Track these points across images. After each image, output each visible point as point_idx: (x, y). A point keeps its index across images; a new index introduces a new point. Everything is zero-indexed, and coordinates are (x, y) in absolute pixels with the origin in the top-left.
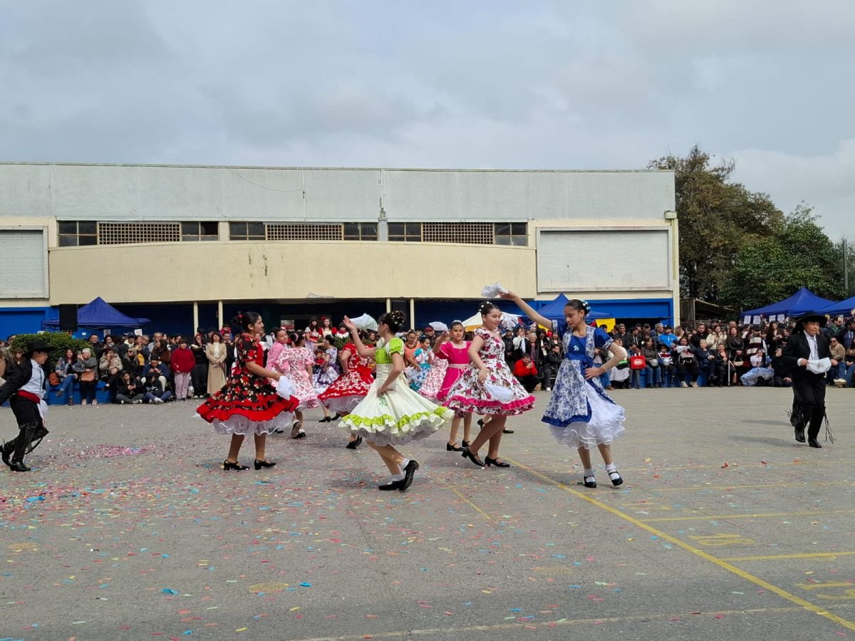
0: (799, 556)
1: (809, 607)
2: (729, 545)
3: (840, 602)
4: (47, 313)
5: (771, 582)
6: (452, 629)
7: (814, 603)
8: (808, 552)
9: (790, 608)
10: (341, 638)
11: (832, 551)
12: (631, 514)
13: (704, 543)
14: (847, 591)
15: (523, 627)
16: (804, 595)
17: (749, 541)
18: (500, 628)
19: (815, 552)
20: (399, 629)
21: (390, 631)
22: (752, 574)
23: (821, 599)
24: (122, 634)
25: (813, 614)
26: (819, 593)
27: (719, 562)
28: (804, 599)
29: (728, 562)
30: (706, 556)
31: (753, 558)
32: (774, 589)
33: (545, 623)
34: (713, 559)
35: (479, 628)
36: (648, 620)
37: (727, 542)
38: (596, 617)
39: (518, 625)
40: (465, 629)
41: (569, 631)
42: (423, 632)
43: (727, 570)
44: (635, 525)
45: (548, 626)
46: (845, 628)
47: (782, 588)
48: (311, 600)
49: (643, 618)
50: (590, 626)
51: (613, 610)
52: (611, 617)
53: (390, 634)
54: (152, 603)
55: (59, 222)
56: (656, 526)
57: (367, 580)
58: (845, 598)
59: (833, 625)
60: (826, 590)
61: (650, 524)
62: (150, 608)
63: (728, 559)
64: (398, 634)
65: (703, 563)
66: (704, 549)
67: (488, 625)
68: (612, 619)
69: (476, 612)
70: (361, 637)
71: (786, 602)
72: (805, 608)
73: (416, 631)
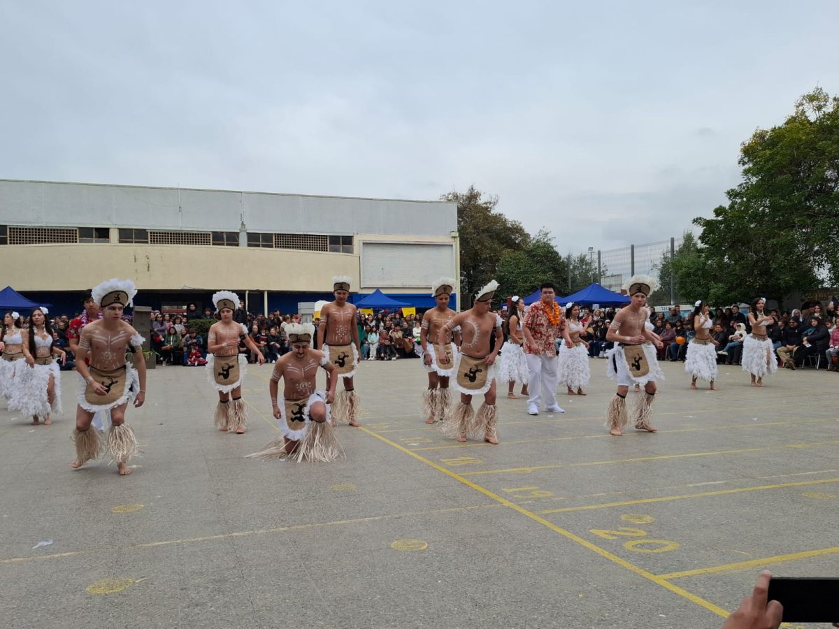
0: (508, 470)
1: (507, 504)
2: (466, 466)
3: (527, 500)
5: (486, 489)
6: (261, 531)
7: (511, 501)
8: (515, 467)
9: (494, 505)
11: (530, 466)
12: (405, 446)
13: (449, 464)
14: (533, 493)
15: (313, 527)
16: (506, 496)
17: (480, 462)
18: (297, 529)
19: (519, 467)
20: (223, 533)
21: (216, 535)
22: (475, 484)
23: (516, 498)
24: (7, 546)
25: (508, 508)
26: (515, 494)
27: (456, 476)
28: (505, 499)
29: (461, 476)
30: (448, 472)
31: (479, 473)
32: (487, 493)
33: (330, 523)
34: (453, 475)
35: (282, 529)
36: (400, 517)
37: (465, 463)
38: (366, 517)
39: (310, 525)
40: (271, 530)
41: (345, 528)
42: (241, 534)
43: (460, 481)
44: (406, 453)
45: (332, 525)
46: (526, 516)
47: (493, 493)
48: (159, 516)
49: (397, 516)
50: (360, 523)
51: (378, 512)
52: (376, 516)
53: (215, 537)
54: (34, 522)
56: (419, 453)
57: (205, 500)
58: (530, 497)
59: (518, 514)
60: (520, 492)
61: (415, 452)
62: (31, 526)
63: (463, 474)
64: (221, 536)
65: (446, 477)
66: (447, 468)
67: (289, 527)
68: (376, 518)
69: (282, 518)
70: (193, 540)
71: (492, 501)
72: (504, 504)
73: (235, 534)
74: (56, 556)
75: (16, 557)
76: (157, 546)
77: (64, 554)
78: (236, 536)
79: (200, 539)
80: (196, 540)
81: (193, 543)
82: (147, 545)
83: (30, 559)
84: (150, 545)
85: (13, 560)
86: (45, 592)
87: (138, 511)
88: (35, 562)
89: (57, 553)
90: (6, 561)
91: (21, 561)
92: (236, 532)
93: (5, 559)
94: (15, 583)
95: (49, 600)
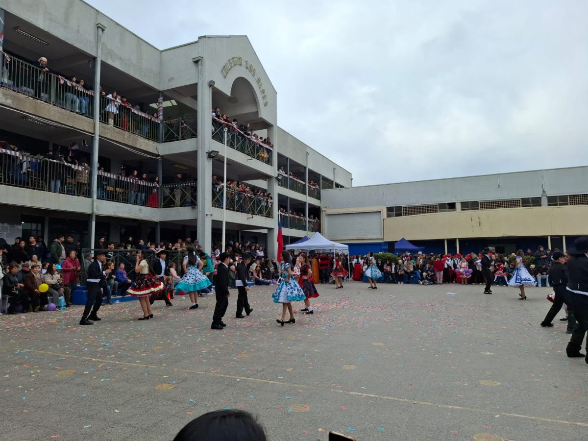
4: (383, 245)
10: (533, 418)
20: (568, 420)
21: (562, 420)
42: (583, 424)
55: (387, 207)
57: (546, 388)
64: (566, 422)
70: (544, 419)
73: (579, 424)
74: (450, 407)
75: (427, 402)
76: (517, 417)
77: (456, 407)
78: (580, 426)
79: (549, 420)
80: (546, 420)
81: (543, 421)
82: (509, 414)
83: (435, 405)
84: (511, 415)
85: (426, 403)
86: (448, 431)
87: (497, 386)
88: (438, 408)
89: (450, 405)
90: (422, 403)
91: (430, 405)
92: (578, 422)
93: (421, 401)
94: (429, 419)
95: (451, 438)
